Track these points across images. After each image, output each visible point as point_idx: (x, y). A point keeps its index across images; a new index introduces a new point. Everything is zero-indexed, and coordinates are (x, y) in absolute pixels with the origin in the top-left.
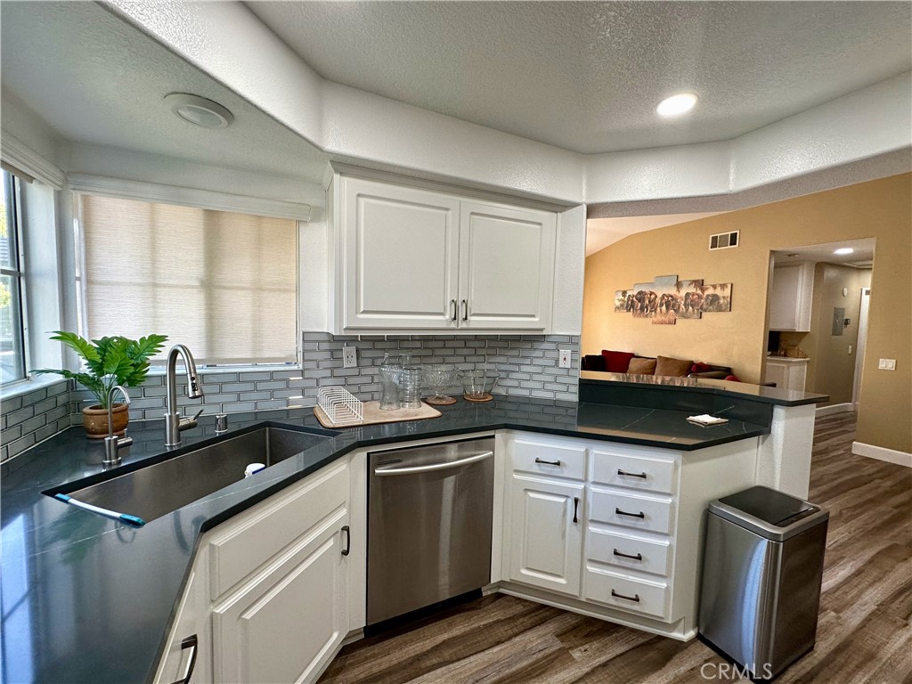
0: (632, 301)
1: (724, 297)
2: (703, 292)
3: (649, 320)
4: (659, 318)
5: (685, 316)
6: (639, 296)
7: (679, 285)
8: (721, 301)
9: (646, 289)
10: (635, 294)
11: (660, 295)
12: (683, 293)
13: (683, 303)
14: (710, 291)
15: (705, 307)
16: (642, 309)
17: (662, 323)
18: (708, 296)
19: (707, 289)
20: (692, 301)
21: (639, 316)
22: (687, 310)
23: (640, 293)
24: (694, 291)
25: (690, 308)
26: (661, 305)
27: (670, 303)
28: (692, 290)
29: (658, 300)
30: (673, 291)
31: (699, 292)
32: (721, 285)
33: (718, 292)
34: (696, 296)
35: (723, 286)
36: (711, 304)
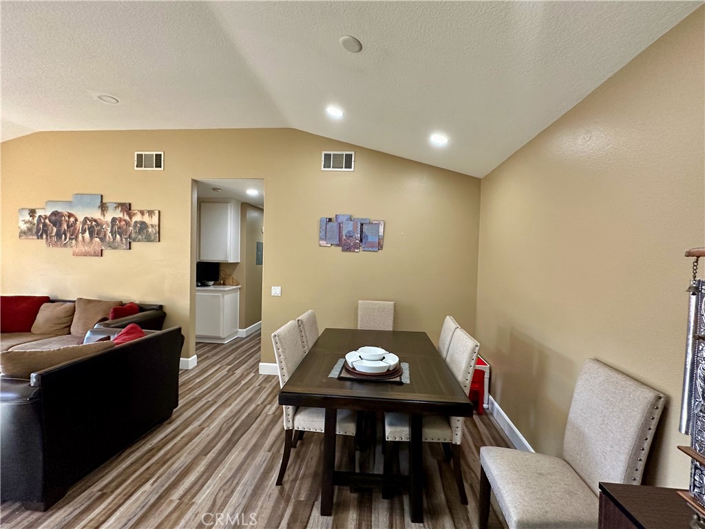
0: (45, 225)
1: (152, 226)
2: (131, 218)
3: (68, 251)
4: (82, 248)
5: (112, 246)
6: (54, 218)
7: (103, 207)
8: (150, 230)
9: (63, 210)
10: (48, 214)
11: (81, 219)
12: (108, 218)
13: (109, 229)
14: (138, 218)
15: (133, 236)
16: (58, 235)
17: (85, 254)
18: (136, 222)
19: (134, 214)
20: (119, 228)
21: (55, 245)
22: (114, 239)
23: (55, 214)
24: (121, 215)
25: (118, 236)
26: (84, 232)
27: (94, 228)
28: (119, 214)
29: (79, 225)
30: (97, 215)
31: (127, 218)
32: (149, 212)
33: (146, 219)
34: (123, 223)
35: (151, 213)
36: (139, 233)
